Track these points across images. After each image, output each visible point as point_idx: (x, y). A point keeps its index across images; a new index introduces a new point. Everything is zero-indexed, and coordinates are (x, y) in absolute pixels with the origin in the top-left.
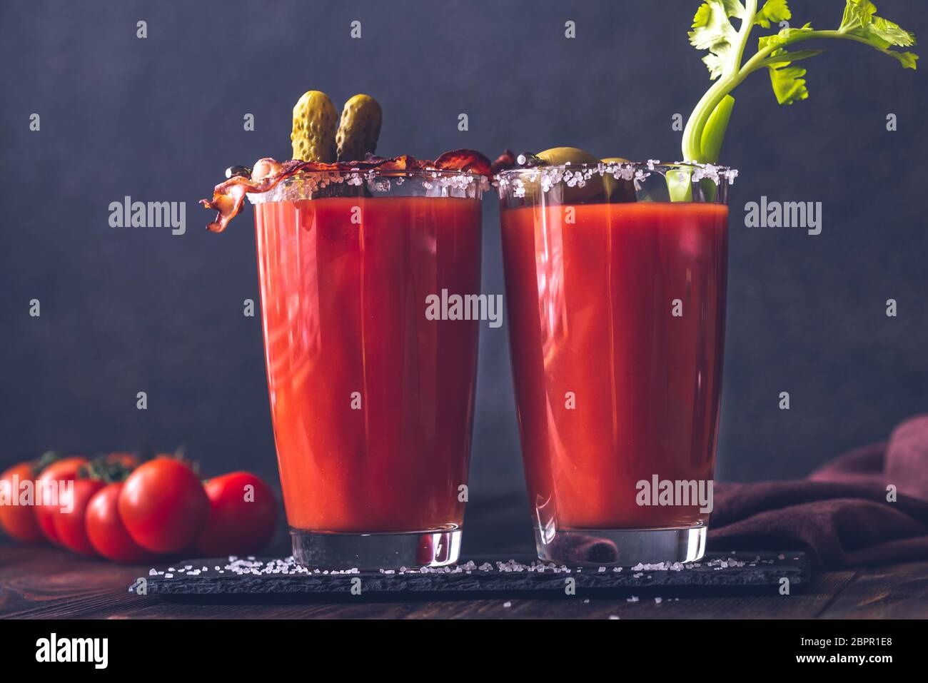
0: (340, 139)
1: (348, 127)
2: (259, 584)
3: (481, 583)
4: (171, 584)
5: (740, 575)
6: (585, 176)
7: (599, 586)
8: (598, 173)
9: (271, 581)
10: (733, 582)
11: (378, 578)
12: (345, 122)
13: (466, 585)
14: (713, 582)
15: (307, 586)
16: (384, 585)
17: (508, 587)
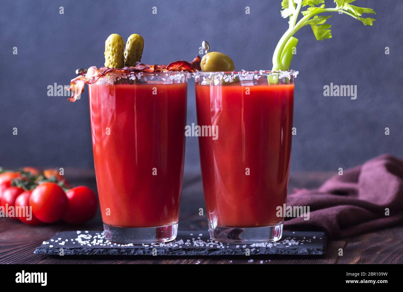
0: (126, 54)
1: (129, 49)
2: (90, 251)
3: (186, 252)
4: (52, 250)
5: (297, 250)
6: (232, 77)
7: (236, 254)
8: (238, 76)
9: (95, 250)
10: (294, 253)
11: (142, 249)
12: (128, 46)
13: (180, 253)
14: (285, 253)
15: (111, 252)
16: (144, 252)
17: (197, 254)
